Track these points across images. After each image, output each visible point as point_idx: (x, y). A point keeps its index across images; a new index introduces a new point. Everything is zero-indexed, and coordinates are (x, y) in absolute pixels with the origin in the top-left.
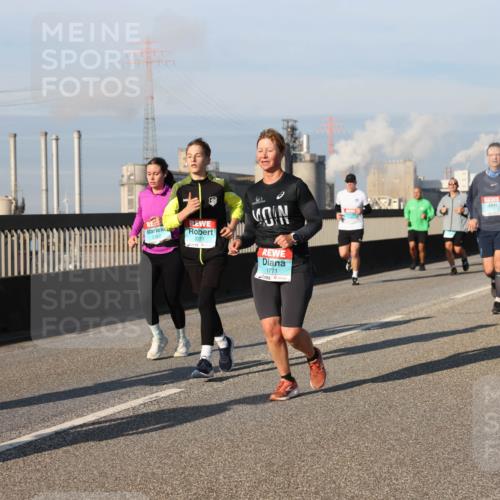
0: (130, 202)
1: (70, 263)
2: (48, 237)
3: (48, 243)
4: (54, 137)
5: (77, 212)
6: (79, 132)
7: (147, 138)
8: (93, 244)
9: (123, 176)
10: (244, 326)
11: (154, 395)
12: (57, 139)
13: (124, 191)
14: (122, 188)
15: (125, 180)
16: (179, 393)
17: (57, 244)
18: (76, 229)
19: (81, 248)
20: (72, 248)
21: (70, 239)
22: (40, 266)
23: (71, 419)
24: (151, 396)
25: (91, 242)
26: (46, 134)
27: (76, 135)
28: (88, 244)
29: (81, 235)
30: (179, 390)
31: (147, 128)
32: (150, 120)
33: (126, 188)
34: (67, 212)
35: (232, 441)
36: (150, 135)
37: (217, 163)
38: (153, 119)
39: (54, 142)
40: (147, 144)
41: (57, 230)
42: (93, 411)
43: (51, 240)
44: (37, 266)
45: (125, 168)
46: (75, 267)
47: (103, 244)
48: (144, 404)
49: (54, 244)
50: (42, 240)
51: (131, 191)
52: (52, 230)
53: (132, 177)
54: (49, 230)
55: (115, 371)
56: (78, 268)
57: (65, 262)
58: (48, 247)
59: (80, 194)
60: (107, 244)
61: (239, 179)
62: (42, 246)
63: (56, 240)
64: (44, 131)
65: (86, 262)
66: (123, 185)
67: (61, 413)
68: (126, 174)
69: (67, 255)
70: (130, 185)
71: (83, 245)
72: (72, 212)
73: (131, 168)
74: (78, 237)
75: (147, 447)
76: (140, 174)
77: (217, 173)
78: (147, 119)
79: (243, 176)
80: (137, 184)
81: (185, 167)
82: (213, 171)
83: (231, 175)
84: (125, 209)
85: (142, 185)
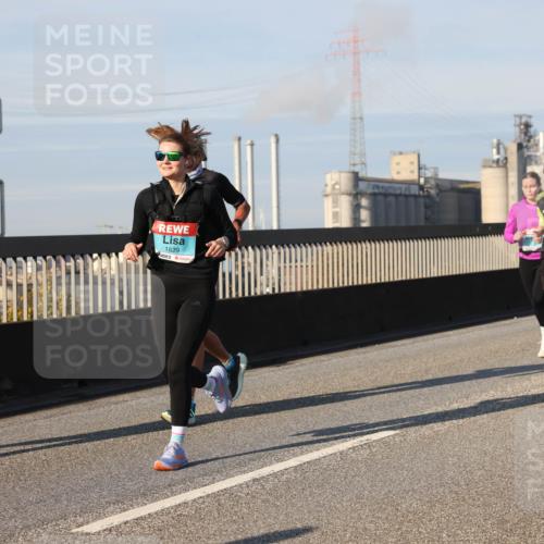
0: (336, 216)
1: (268, 286)
2: (243, 256)
3: (243, 263)
4: (249, 142)
5: (275, 227)
6: (276, 136)
7: (355, 141)
8: (293, 264)
9: (326, 185)
11: (366, 437)
12: (252, 145)
13: (328, 202)
14: (326, 199)
15: (329, 190)
16: (394, 436)
17: (252, 265)
18: (274, 247)
19: (279, 268)
20: (269, 268)
21: (267, 258)
22: (234, 289)
23: (271, 463)
24: (362, 439)
25: (290, 261)
26: (240, 139)
27: (273, 140)
28: (288, 264)
29: (279, 253)
30: (394, 432)
31: (354, 130)
32: (358, 120)
33: (330, 199)
34: (264, 228)
35: (456, 493)
36: (358, 137)
37: (436, 169)
38: (361, 118)
39: (249, 148)
40: (355, 147)
41: (253, 248)
42: (295, 455)
43: (246, 260)
44: (230, 289)
45: (328, 176)
46: (274, 289)
47: (304, 264)
48: (354, 448)
49: (249, 264)
50: (236, 260)
51: (336, 203)
52: (247, 248)
53: (337, 187)
54: (243, 248)
56: (277, 291)
57: (261, 284)
58: (243, 268)
59: (278, 207)
60: (309, 264)
61: (462, 186)
62: (237, 267)
63: (251, 260)
64: (237, 136)
65: (285, 284)
66: (326, 196)
68: (330, 183)
69: (264, 277)
70: (335, 196)
71: (282, 265)
72: (268, 228)
73: (336, 176)
74: (276, 256)
75: (357, 498)
76: (345, 182)
77: (437, 179)
78: (354, 118)
79: (467, 182)
80: (343, 194)
81: (398, 173)
82: (431, 178)
83: (451, 181)
84: (329, 224)
85: (350, 194)
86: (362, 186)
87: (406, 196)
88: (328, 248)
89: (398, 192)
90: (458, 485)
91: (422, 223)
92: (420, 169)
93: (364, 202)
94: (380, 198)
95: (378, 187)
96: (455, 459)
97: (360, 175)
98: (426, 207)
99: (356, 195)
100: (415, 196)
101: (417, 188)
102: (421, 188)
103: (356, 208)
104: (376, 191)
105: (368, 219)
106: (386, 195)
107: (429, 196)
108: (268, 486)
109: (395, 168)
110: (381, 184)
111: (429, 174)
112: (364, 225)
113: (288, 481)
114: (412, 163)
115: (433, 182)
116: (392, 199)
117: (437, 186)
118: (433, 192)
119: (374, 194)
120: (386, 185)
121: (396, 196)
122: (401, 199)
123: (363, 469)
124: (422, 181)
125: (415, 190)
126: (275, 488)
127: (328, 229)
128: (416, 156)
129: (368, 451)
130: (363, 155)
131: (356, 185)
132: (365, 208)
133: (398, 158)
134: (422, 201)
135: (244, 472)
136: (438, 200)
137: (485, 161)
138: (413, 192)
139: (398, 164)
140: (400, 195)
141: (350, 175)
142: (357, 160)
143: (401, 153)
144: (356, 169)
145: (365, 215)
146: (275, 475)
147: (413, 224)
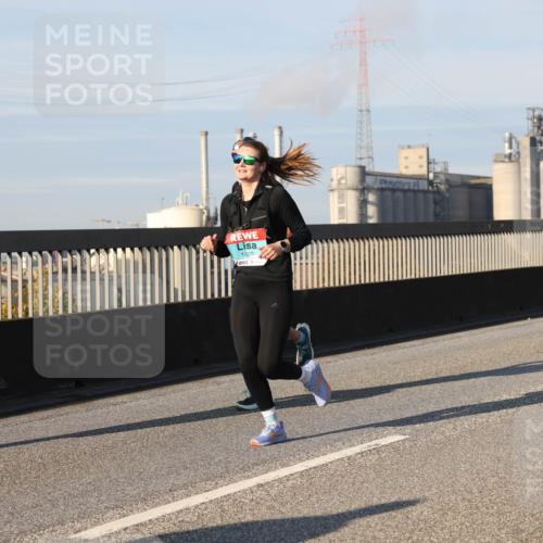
0: (341, 211)
4: (252, 134)
6: (280, 128)
7: (361, 134)
9: (332, 180)
10: (481, 361)
11: (374, 442)
13: (334, 197)
14: (331, 194)
15: (334, 184)
16: (403, 441)
24: (370, 443)
26: (243, 131)
27: (277, 132)
30: (403, 437)
31: (361, 123)
32: (365, 112)
33: (336, 194)
36: (365, 130)
37: (446, 163)
38: (369, 111)
40: (361, 140)
42: (301, 460)
45: (334, 170)
47: (309, 261)
48: (362, 453)
51: (341, 198)
53: (343, 181)
55: (325, 413)
60: (315, 261)
61: (473, 181)
64: (239, 128)
66: (332, 190)
67: (264, 462)
68: (335, 178)
70: (341, 190)
73: (342, 170)
76: (352, 177)
77: (447, 174)
78: (361, 111)
79: (479, 178)
80: (349, 189)
81: (406, 167)
82: (441, 173)
83: (462, 176)
84: (335, 220)
85: (356, 189)
86: (369, 180)
87: (414, 191)
88: (334, 245)
89: (406, 187)
90: (471, 492)
91: (431, 219)
92: (429, 163)
93: (371, 197)
94: (388, 193)
95: (385, 182)
96: (468, 466)
97: (367, 169)
98: (435, 203)
99: (363, 190)
100: (425, 192)
101: (426, 182)
102: (431, 183)
103: (363, 204)
104: (384, 186)
105: (376, 215)
106: (394, 190)
107: (438, 192)
108: (273, 492)
109: (403, 162)
110: (388, 179)
111: (438, 169)
112: (371, 221)
113: (293, 487)
114: (421, 157)
115: (442, 177)
116: (400, 195)
117: (447, 181)
118: (442, 187)
119: (382, 190)
120: (395, 180)
121: (405, 191)
122: (410, 194)
123: (372, 475)
124: (431, 176)
125: (424, 185)
126: (280, 494)
127: (334, 225)
128: (425, 150)
129: (377, 456)
130: (370, 148)
131: (363, 180)
132: (372, 203)
133: (405, 153)
134: (431, 196)
135: (248, 477)
136: (447, 195)
137: (497, 155)
138: (421, 188)
139: (406, 158)
140: (409, 190)
141: (357, 169)
142: (364, 154)
143: (409, 147)
144: (363, 163)
145: (372, 211)
146: (280, 480)
147: (421, 220)
